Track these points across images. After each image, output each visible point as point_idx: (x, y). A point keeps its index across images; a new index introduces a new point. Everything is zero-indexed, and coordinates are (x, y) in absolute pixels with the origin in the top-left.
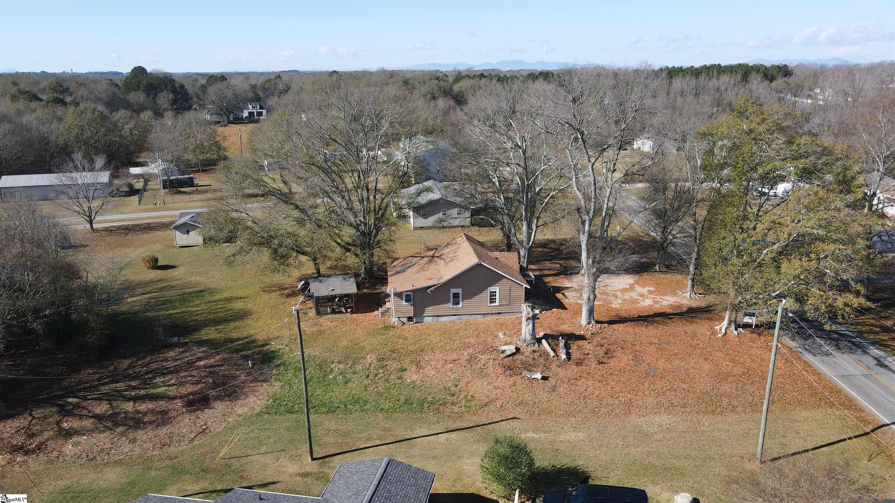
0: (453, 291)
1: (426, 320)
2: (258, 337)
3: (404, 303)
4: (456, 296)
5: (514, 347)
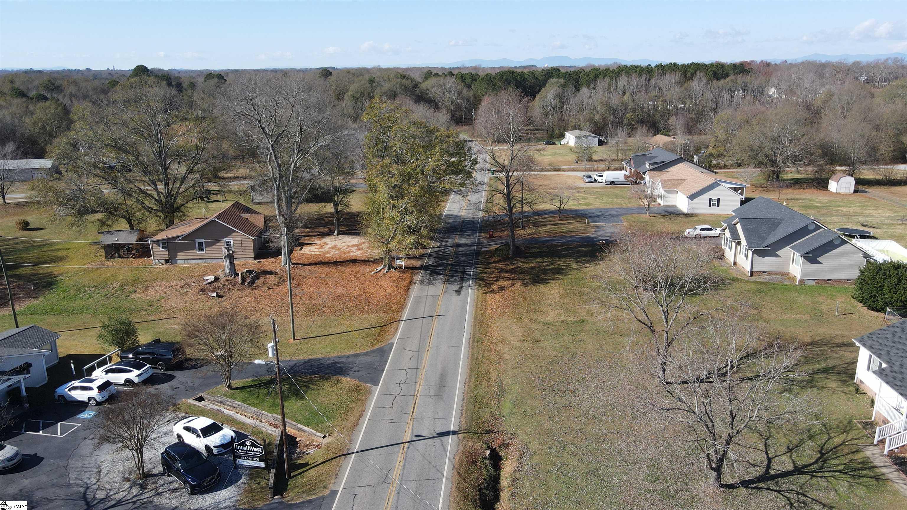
0: (198, 241)
1: (179, 261)
2: (55, 273)
3: (161, 249)
4: (200, 244)
5: (214, 277)
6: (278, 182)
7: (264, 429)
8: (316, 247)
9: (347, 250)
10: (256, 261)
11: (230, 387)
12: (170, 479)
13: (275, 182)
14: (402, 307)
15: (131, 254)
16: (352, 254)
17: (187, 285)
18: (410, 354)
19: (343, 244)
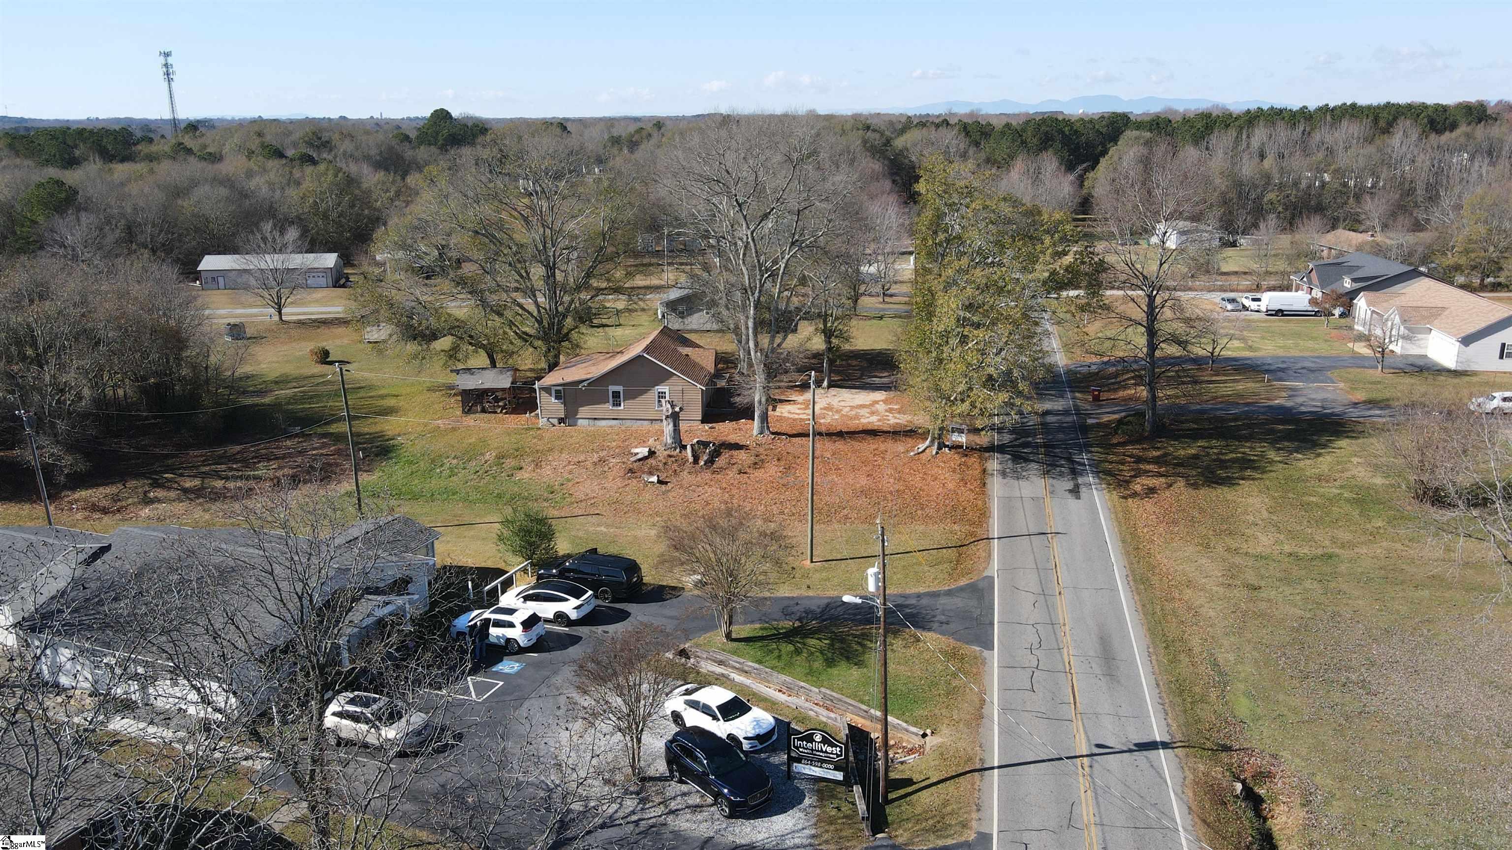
0: (612, 388)
1: (580, 422)
3: (553, 400)
4: (616, 395)
5: (647, 449)
6: (757, 294)
7: (811, 713)
8: (799, 406)
9: (853, 413)
10: (707, 427)
11: (728, 636)
12: (684, 788)
13: (753, 294)
14: (984, 514)
15: (499, 406)
16: (863, 421)
17: (602, 461)
18: (1031, 598)
19: (842, 404)
